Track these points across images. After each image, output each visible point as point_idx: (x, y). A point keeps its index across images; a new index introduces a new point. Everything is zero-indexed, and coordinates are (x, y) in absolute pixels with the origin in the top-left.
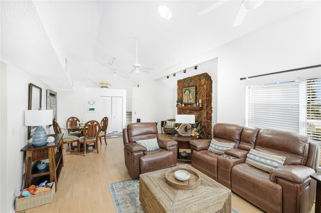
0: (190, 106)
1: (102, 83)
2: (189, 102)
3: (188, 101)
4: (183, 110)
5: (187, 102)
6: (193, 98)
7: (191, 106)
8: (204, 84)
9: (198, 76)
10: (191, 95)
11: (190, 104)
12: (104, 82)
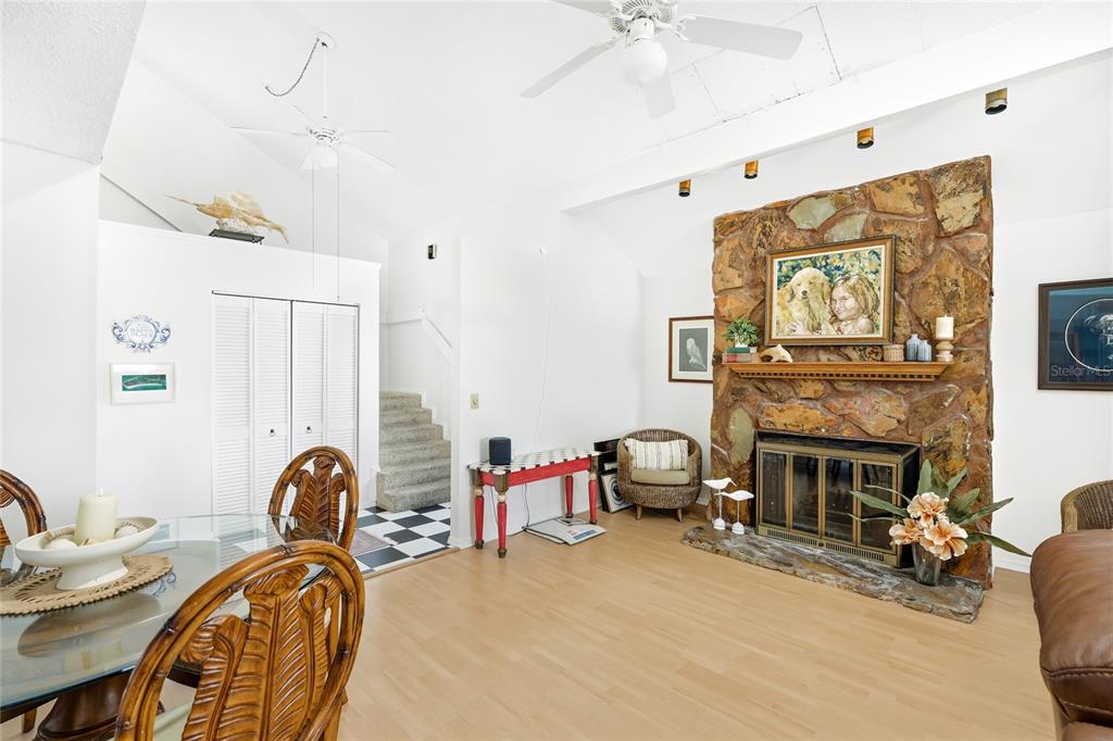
0: (824, 357)
1: (217, 210)
2: (828, 332)
3: (817, 328)
4: (763, 381)
5: (802, 333)
6: (864, 310)
7: (835, 359)
8: (967, 222)
9: (913, 179)
10: (840, 292)
11: (823, 347)
12: (234, 205)
